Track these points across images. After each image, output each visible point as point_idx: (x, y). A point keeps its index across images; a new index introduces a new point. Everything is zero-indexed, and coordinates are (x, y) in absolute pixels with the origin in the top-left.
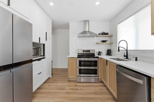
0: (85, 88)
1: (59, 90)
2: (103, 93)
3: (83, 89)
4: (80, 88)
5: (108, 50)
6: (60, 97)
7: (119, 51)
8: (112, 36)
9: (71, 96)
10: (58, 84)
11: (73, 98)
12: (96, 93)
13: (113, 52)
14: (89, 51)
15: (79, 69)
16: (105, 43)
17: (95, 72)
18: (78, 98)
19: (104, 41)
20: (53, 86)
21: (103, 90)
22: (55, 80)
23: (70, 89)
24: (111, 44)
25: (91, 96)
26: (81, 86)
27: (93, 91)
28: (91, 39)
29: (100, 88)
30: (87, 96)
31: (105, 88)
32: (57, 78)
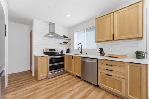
0: (58, 80)
1: (35, 91)
2: (72, 78)
3: (57, 81)
4: (54, 82)
5: (68, 49)
6: (42, 95)
7: (78, 49)
8: (70, 39)
9: (51, 89)
10: (28, 88)
11: (55, 90)
12: (67, 80)
13: (71, 51)
14: (54, 50)
15: (50, 66)
16: (66, 44)
17: (62, 66)
18: (58, 87)
19: (65, 43)
20: (20, 92)
21: (70, 77)
22: (17, 87)
23: (46, 86)
24: (70, 45)
25: (66, 82)
26: (53, 80)
27: (65, 80)
28: (55, 39)
29: (67, 76)
30: (63, 84)
31: (70, 75)
32: (19, 84)
